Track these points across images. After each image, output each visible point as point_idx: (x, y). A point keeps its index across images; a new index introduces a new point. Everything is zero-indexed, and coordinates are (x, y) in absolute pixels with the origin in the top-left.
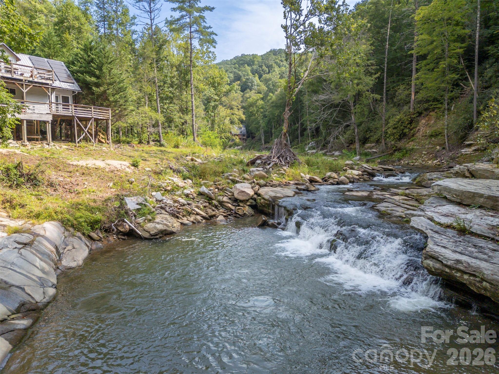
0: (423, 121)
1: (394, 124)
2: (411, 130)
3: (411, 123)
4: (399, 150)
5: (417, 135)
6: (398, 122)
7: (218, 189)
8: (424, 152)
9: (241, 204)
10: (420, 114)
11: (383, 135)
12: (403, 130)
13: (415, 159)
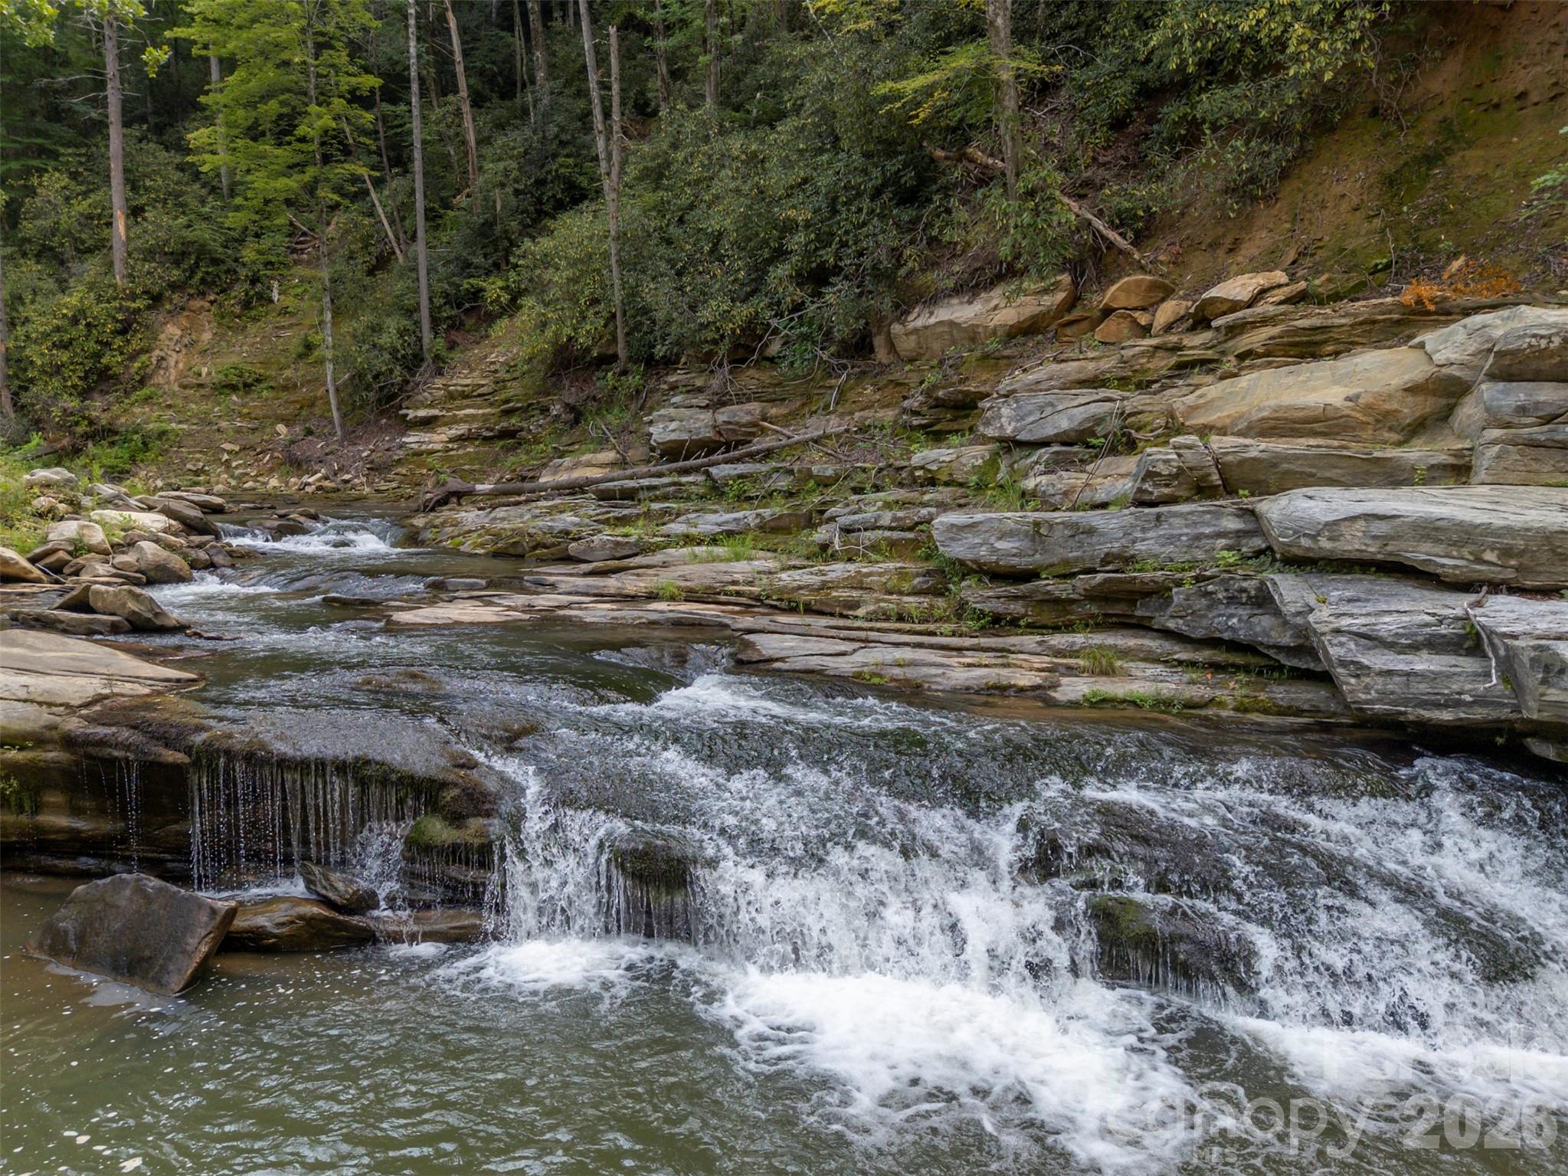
0: (172, 330)
3: (124, 331)
5: (159, 379)
10: (156, 299)
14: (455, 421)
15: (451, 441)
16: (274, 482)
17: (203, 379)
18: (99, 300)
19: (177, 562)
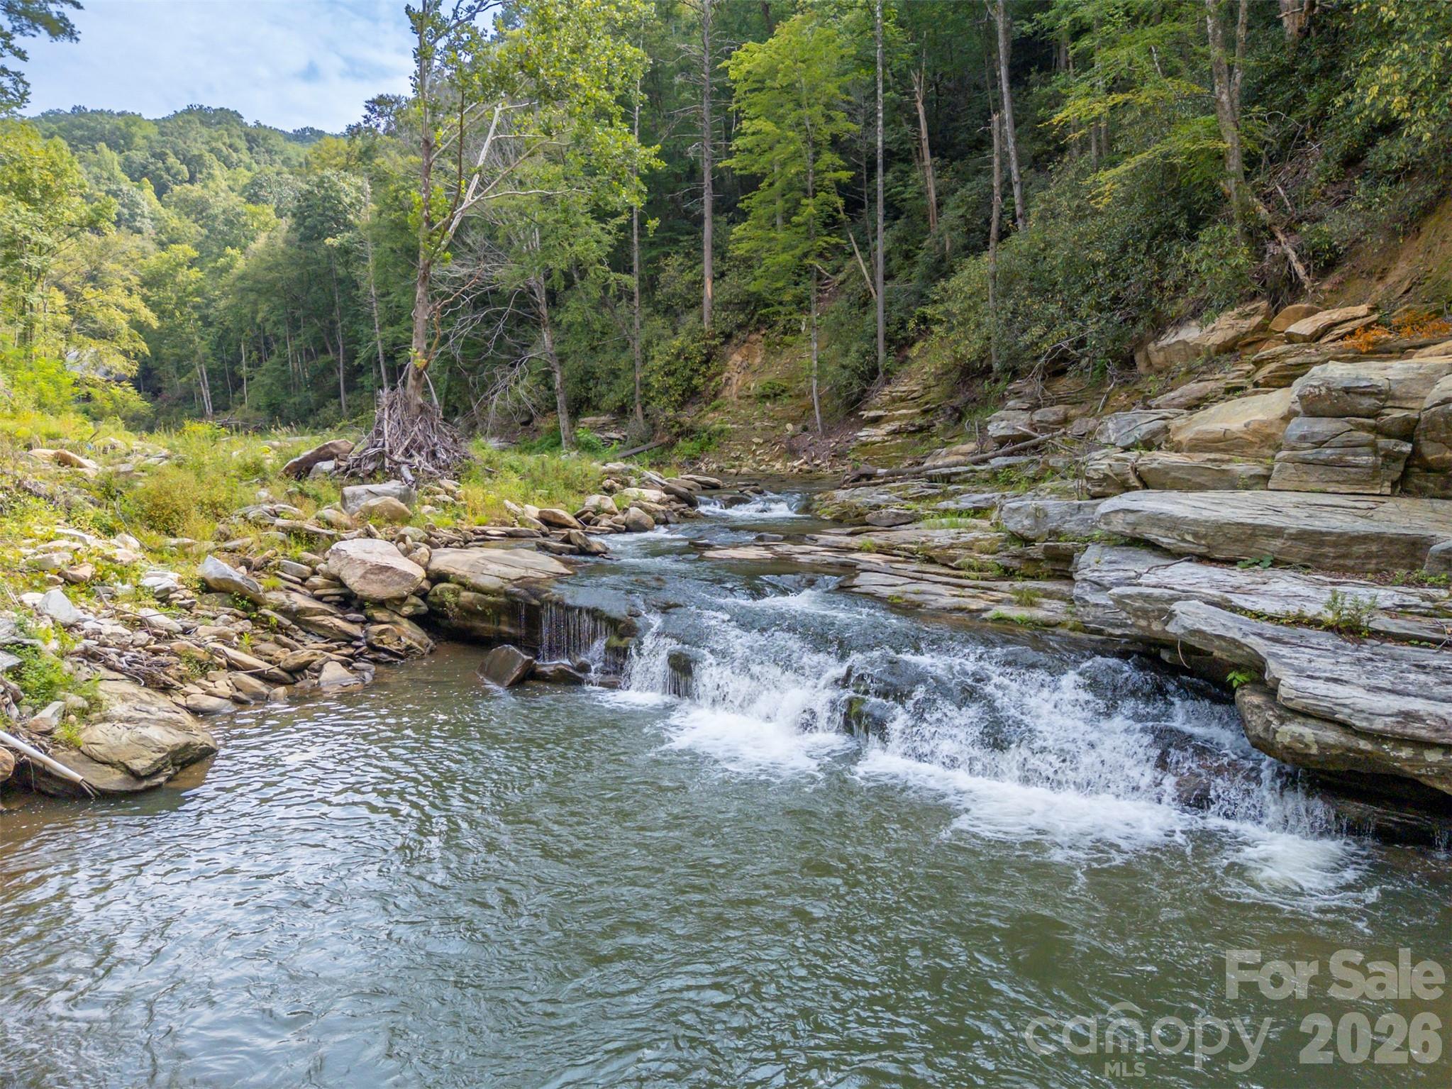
0: (737, 358)
1: (668, 363)
2: (711, 379)
3: (707, 361)
4: (688, 433)
5: (726, 393)
6: (678, 356)
7: (248, 565)
8: (756, 440)
9: (379, 615)
10: (728, 337)
11: (639, 392)
12: (691, 378)
13: (737, 458)
14: (893, 419)
15: (888, 434)
16: (778, 466)
17: (751, 392)
18: (693, 341)
19: (648, 519)
